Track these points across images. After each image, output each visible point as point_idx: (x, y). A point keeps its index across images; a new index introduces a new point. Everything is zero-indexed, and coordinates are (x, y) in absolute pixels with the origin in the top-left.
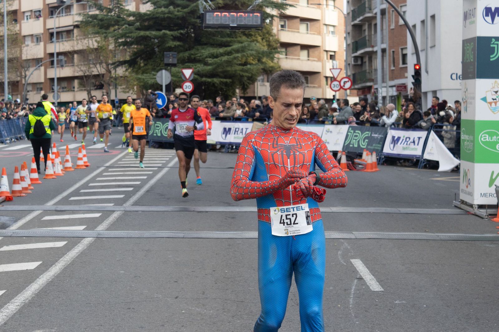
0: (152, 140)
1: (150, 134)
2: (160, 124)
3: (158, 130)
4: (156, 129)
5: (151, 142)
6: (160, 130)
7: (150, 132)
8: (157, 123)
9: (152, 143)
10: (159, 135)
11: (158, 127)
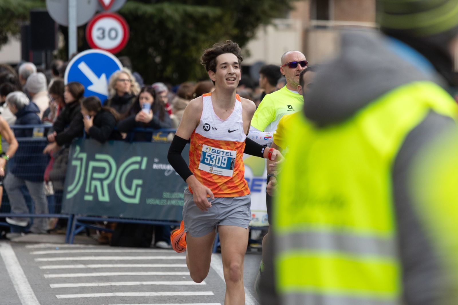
0: (76, 217)
1: (69, 196)
2: (107, 161)
3: (101, 180)
4: (92, 179)
5: (75, 223)
6: (106, 183)
7: (70, 188)
8: (98, 156)
9: (77, 227)
10: (105, 198)
11: (102, 170)
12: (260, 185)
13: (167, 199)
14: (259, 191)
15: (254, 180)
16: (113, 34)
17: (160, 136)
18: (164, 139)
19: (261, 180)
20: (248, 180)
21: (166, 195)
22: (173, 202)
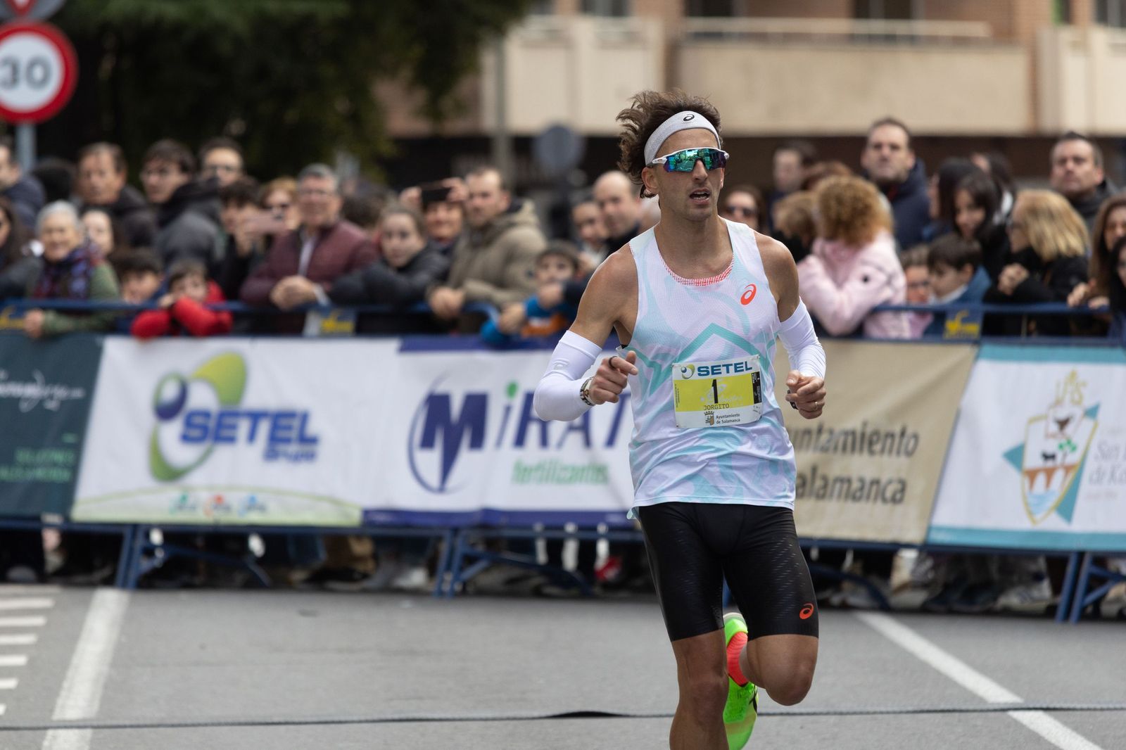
12: (234, 427)
13: (26, 466)
14: (231, 440)
15: (222, 415)
16: (38, 73)
17: (11, 317)
18: (19, 324)
19: (236, 414)
20: (206, 414)
21: (23, 456)
22: (40, 474)
